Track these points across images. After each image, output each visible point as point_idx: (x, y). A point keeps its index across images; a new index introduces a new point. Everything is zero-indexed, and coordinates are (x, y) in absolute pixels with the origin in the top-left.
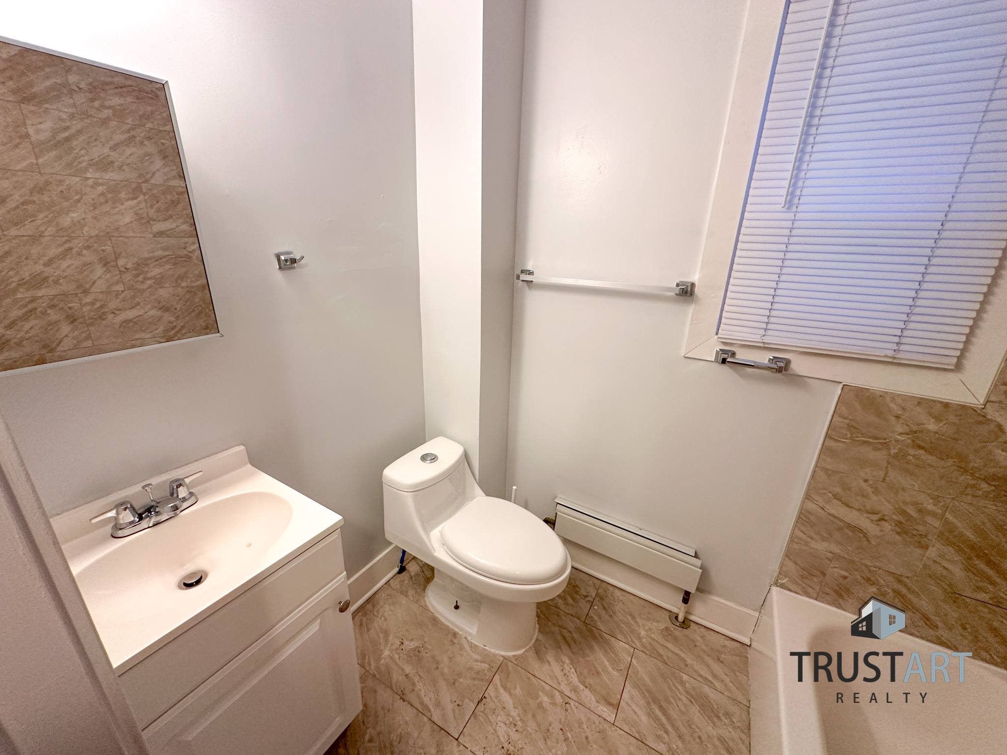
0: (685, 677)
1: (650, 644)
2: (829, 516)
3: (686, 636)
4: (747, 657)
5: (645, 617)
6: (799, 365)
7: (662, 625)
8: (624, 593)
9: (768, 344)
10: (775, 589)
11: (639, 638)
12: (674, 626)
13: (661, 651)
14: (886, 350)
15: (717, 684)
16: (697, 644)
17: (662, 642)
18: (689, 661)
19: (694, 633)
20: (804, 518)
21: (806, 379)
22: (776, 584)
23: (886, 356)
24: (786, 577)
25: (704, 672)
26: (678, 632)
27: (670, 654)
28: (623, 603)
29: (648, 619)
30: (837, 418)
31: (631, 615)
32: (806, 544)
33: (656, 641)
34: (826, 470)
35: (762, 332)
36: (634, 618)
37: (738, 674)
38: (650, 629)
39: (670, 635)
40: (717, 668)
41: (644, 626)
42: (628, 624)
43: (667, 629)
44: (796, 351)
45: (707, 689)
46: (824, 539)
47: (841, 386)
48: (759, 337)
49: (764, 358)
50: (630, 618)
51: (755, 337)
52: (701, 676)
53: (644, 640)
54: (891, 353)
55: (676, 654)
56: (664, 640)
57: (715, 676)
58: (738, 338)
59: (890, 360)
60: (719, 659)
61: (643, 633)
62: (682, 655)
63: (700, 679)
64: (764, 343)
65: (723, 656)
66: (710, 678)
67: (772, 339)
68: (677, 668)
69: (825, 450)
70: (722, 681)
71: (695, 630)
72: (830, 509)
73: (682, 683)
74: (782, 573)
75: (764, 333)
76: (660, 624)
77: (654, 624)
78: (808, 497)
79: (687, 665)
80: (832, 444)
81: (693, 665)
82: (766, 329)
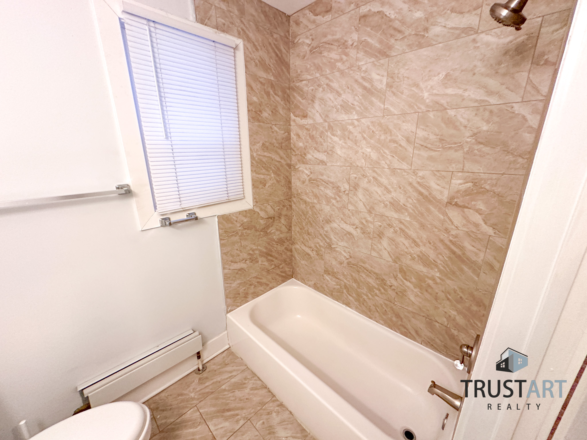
0: (223, 387)
1: (200, 394)
2: (233, 271)
3: (209, 372)
4: (233, 352)
5: (186, 387)
6: (200, 214)
7: (197, 380)
8: (165, 391)
9: (185, 208)
10: (228, 315)
11: (193, 399)
12: (200, 375)
13: (207, 390)
14: (224, 198)
15: (234, 373)
16: (215, 369)
17: (204, 387)
18: (219, 379)
19: (211, 367)
20: (226, 278)
21: (205, 218)
22: (228, 312)
23: (227, 200)
24: (229, 306)
25: (226, 376)
26: (205, 374)
27: (211, 387)
28: (171, 395)
29: (189, 386)
30: (220, 231)
31: (179, 395)
32: (230, 287)
33: (201, 390)
34: (225, 253)
35: (179, 203)
36: (182, 395)
37: (236, 361)
38: (194, 389)
39: (203, 379)
40: (229, 368)
41: (190, 391)
42: (183, 401)
43: (200, 379)
44: (195, 208)
45: (233, 380)
46: (234, 281)
47: (217, 217)
48: (179, 206)
49: (183, 216)
50: (180, 397)
51: (177, 207)
52: (227, 378)
53: (196, 397)
54: (227, 198)
55: (213, 383)
56: (203, 385)
57: (231, 372)
58: (168, 210)
59: (228, 201)
60: (226, 365)
61: (192, 395)
62: (215, 380)
63: (229, 380)
64: (182, 208)
65: (226, 362)
66: (230, 375)
67: (185, 205)
68: (218, 388)
69: (222, 245)
70: (234, 370)
71: (210, 365)
72: (232, 268)
73: (225, 390)
74: (228, 306)
75: (180, 204)
76: (195, 381)
77: (193, 384)
78: (224, 268)
79: (220, 382)
80: (223, 242)
81: (221, 379)
82: (180, 201)
